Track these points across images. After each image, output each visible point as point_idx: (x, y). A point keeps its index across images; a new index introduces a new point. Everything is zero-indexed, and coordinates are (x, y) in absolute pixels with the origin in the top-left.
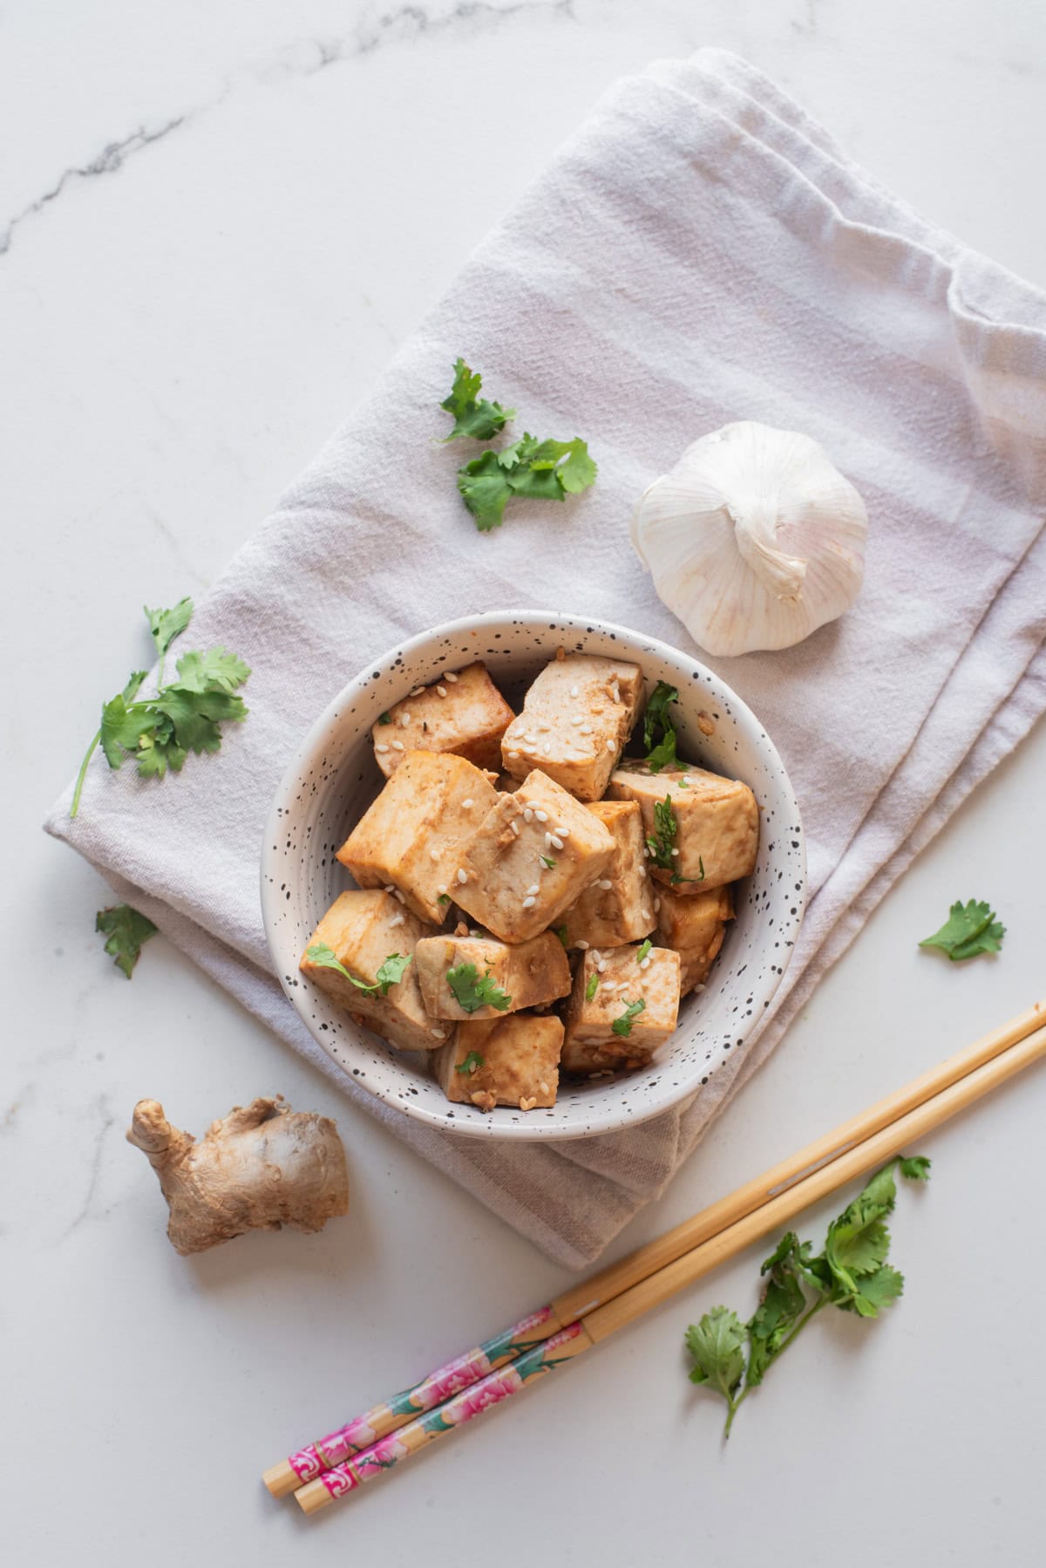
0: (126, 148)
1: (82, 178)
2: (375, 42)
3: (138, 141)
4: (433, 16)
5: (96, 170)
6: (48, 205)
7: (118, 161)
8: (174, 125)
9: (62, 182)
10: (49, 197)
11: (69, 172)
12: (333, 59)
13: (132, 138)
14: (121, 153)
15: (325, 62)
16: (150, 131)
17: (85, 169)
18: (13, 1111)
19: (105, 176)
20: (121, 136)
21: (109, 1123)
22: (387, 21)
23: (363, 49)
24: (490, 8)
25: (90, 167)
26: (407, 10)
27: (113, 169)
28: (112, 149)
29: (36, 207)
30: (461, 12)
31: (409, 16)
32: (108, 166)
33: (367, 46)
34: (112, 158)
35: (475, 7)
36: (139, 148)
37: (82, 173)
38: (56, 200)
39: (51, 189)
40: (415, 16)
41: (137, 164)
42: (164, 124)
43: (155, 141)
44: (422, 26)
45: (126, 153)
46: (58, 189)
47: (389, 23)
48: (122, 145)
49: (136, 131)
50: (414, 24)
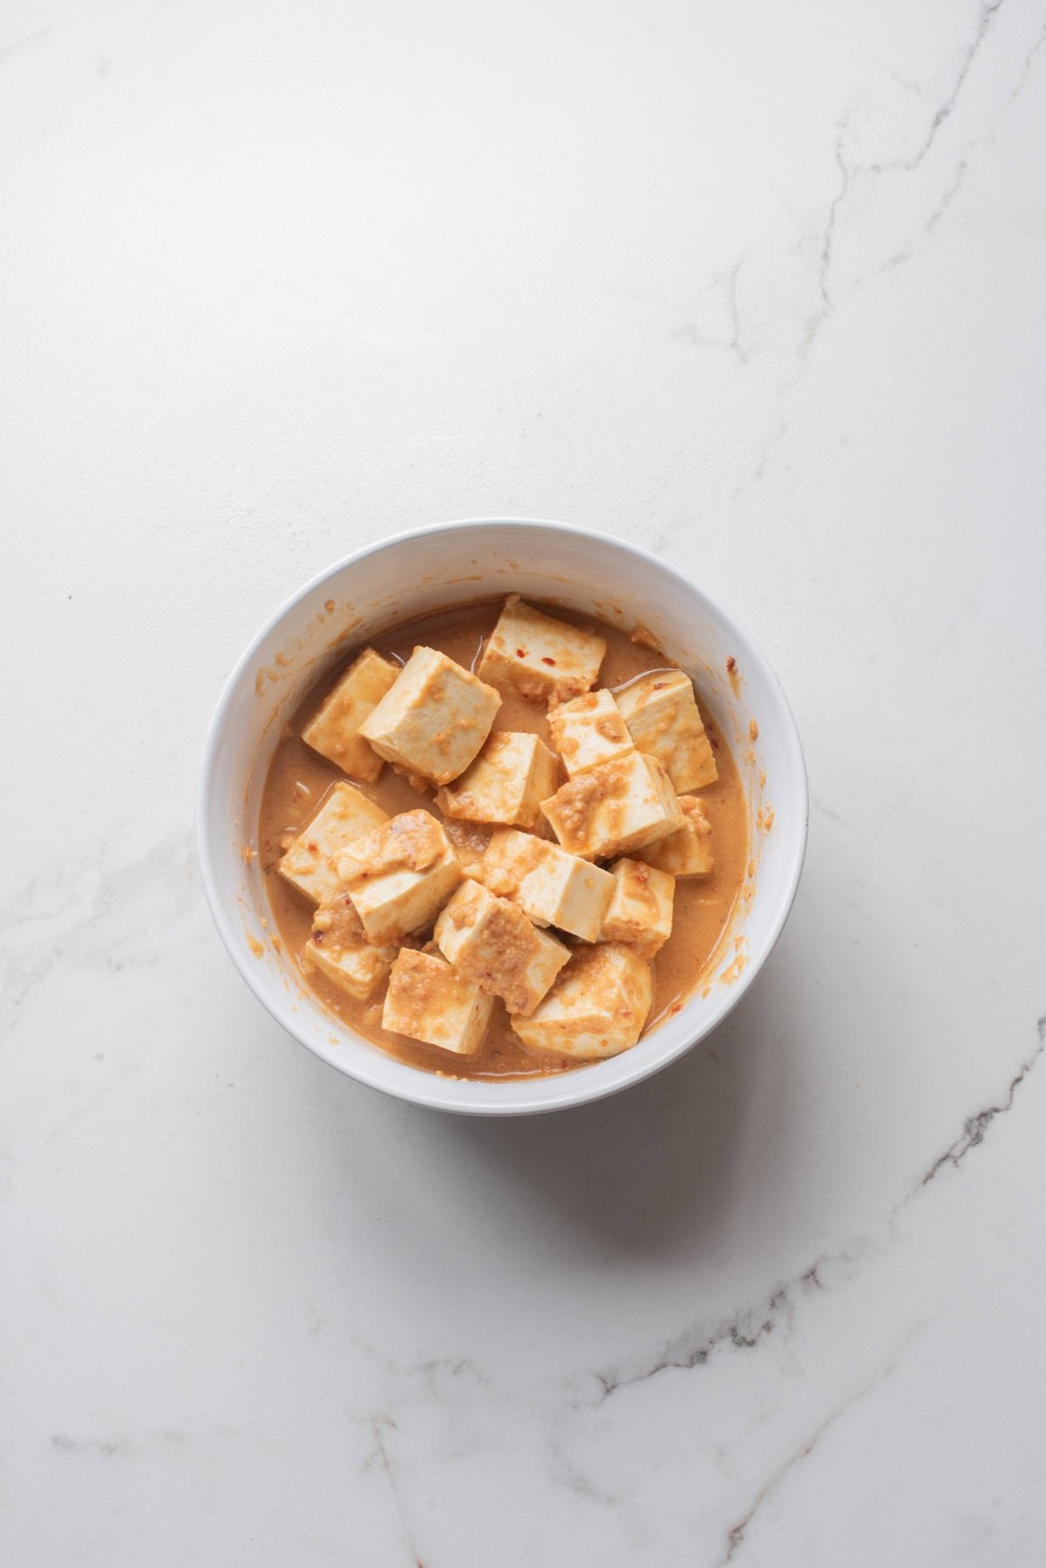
0: (965, 1143)
1: (995, 1106)
2: (773, 1304)
3: (956, 1152)
4: (727, 1343)
5: (985, 1116)
6: (1016, 1073)
7: (968, 1129)
8: (929, 1176)
9: (1011, 1098)
10: (1018, 1080)
11: (1007, 1109)
12: (807, 1277)
13: (963, 1154)
14: (968, 1139)
15: (812, 1272)
16: (948, 1164)
17: (995, 1114)
19: (975, 1113)
20: (971, 1151)
22: (767, 1327)
23: (781, 1294)
24: (677, 1365)
25: (992, 1117)
26: (752, 1343)
27: (970, 1121)
28: (978, 1139)
29: (1026, 1068)
30: (703, 1355)
31: (749, 1339)
32: (976, 1123)
34: (974, 1131)
35: (691, 1365)
36: (954, 1147)
37: (996, 1110)
38: (1011, 1080)
39: (1018, 1088)
40: (744, 1339)
41: (952, 1132)
42: (937, 1174)
43: (943, 1156)
44: (734, 1332)
45: (963, 1139)
46: (1012, 1090)
47: (764, 1327)
48: (969, 1145)
49: (960, 1161)
50: (742, 1332)
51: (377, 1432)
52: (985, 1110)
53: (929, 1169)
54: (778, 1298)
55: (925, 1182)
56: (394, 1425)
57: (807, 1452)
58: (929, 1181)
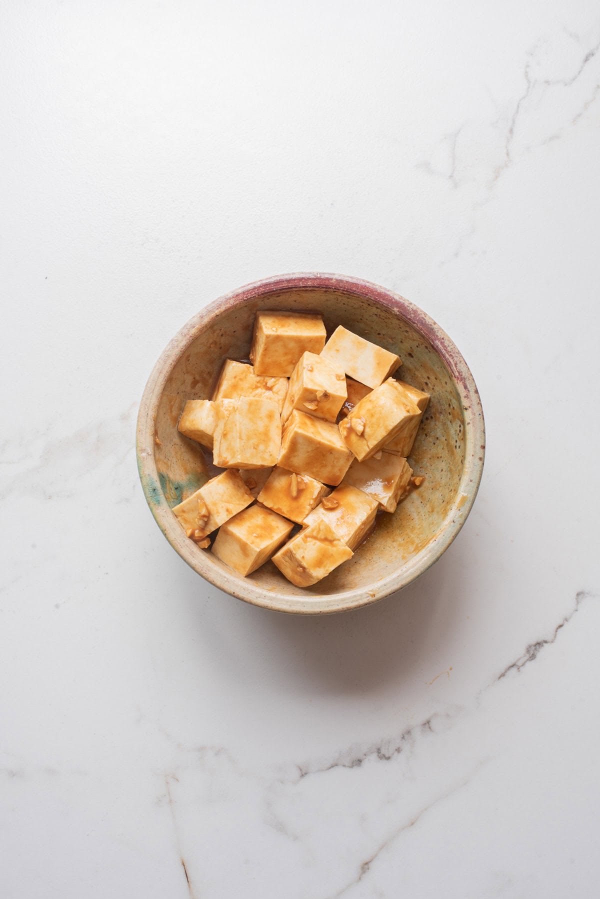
0: (526, 658)
1: (546, 639)
2: (403, 738)
3: (519, 664)
4: (374, 756)
5: (539, 644)
6: (560, 623)
7: (528, 651)
8: (503, 675)
9: (555, 636)
10: (561, 626)
11: (552, 642)
12: (425, 724)
13: (523, 665)
14: (528, 656)
15: (428, 722)
16: (514, 670)
17: (544, 644)
18: (497, 177)
19: (533, 642)
20: (529, 664)
22: (398, 750)
23: (409, 732)
24: (344, 766)
25: (543, 646)
26: (388, 758)
27: (530, 646)
28: (533, 657)
29: (566, 620)
30: (359, 762)
31: (387, 756)
32: (533, 648)
34: (532, 652)
35: (352, 767)
36: (519, 659)
37: (546, 642)
38: (556, 626)
39: (560, 630)
40: (384, 756)
41: (518, 651)
42: (507, 675)
43: (511, 664)
44: (379, 751)
45: (525, 656)
46: (556, 631)
47: (396, 750)
48: (528, 660)
49: (521, 669)
50: (383, 751)
51: (167, 783)
52: (539, 641)
53: (503, 671)
54: (407, 734)
55: (500, 678)
56: (177, 780)
57: (412, 824)
58: (502, 678)
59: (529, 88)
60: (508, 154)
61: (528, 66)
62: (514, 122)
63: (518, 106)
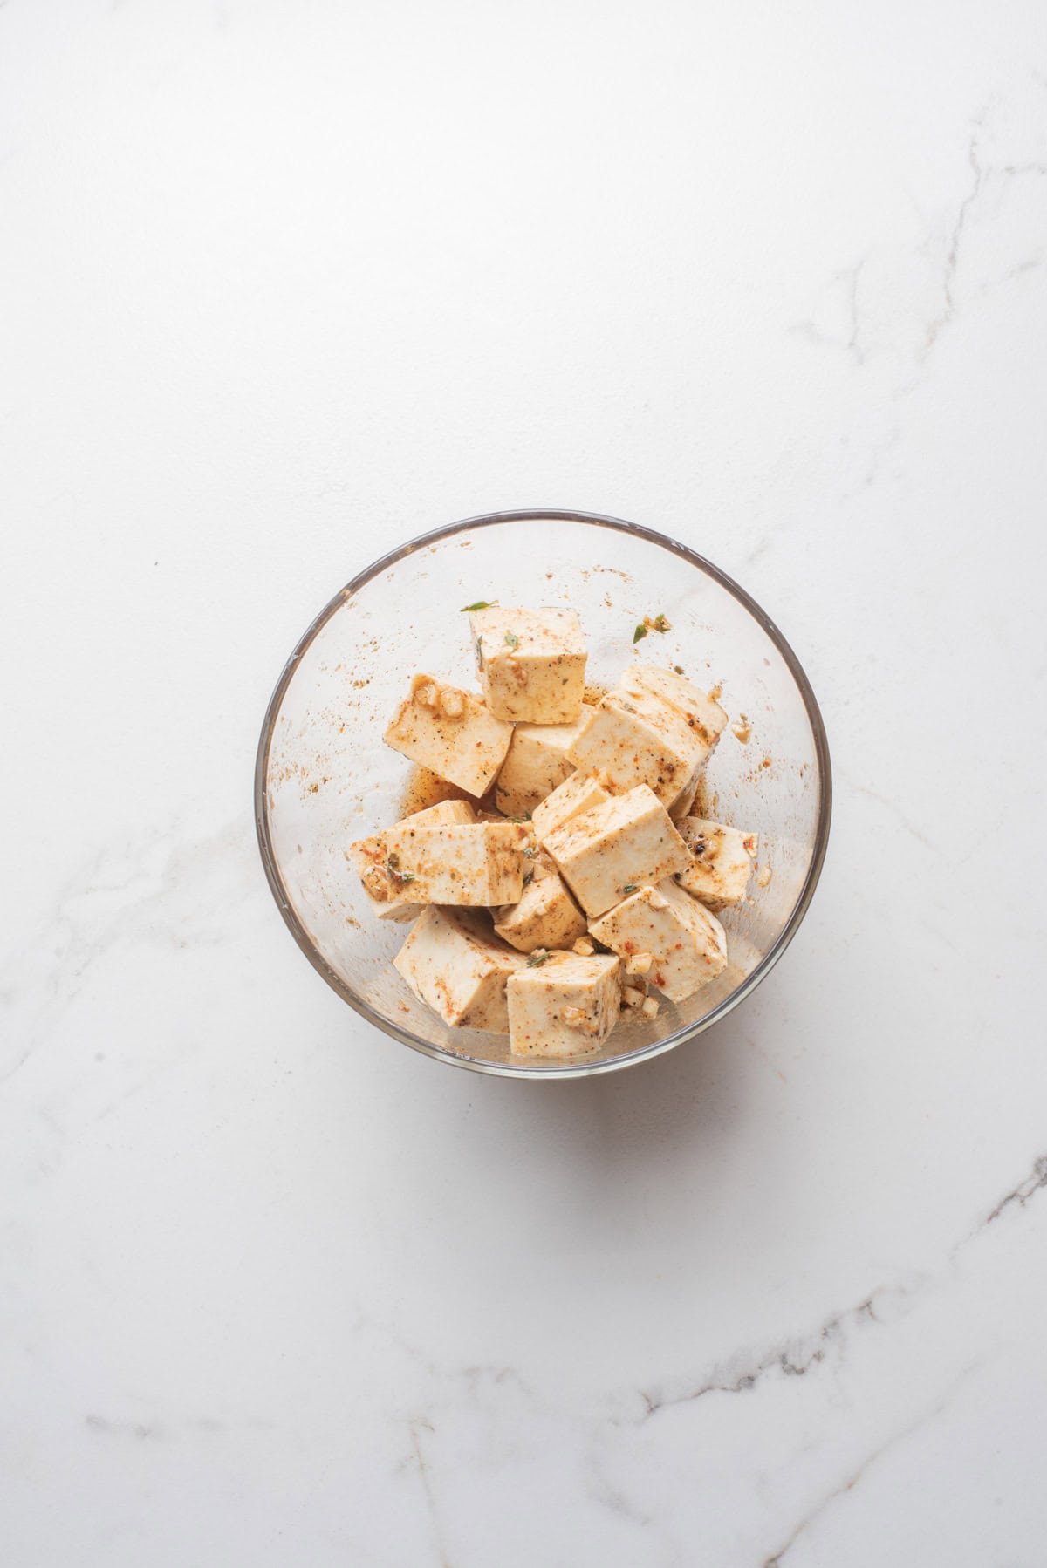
0: (1033, 1183)
2: (825, 1334)
3: (1023, 1192)
4: (775, 1370)
7: (1037, 1170)
8: (995, 1214)
12: (862, 1308)
13: (1030, 1194)
14: (1037, 1178)
15: (868, 1304)
16: (1015, 1203)
18: (932, 340)
20: (1040, 1192)
21: (852, 344)
22: (818, 1356)
23: (835, 1324)
24: (724, 1389)
26: (801, 1372)
30: (750, 1380)
31: (798, 1367)
33: (831, 1327)
35: (738, 1389)
36: (1023, 1184)
40: (793, 1367)
41: (1020, 1169)
42: (1003, 1212)
43: (1008, 1194)
44: (783, 1359)
45: (1032, 1178)
47: (815, 1356)
48: (1037, 1185)
49: (1027, 1201)
50: (791, 1360)
51: (414, 1434)
53: (996, 1207)
55: (990, 1219)
56: (432, 1429)
57: (850, 1486)
58: (993, 1219)
59: (978, 181)
60: (949, 299)
61: (974, 144)
62: (955, 243)
63: (962, 215)
